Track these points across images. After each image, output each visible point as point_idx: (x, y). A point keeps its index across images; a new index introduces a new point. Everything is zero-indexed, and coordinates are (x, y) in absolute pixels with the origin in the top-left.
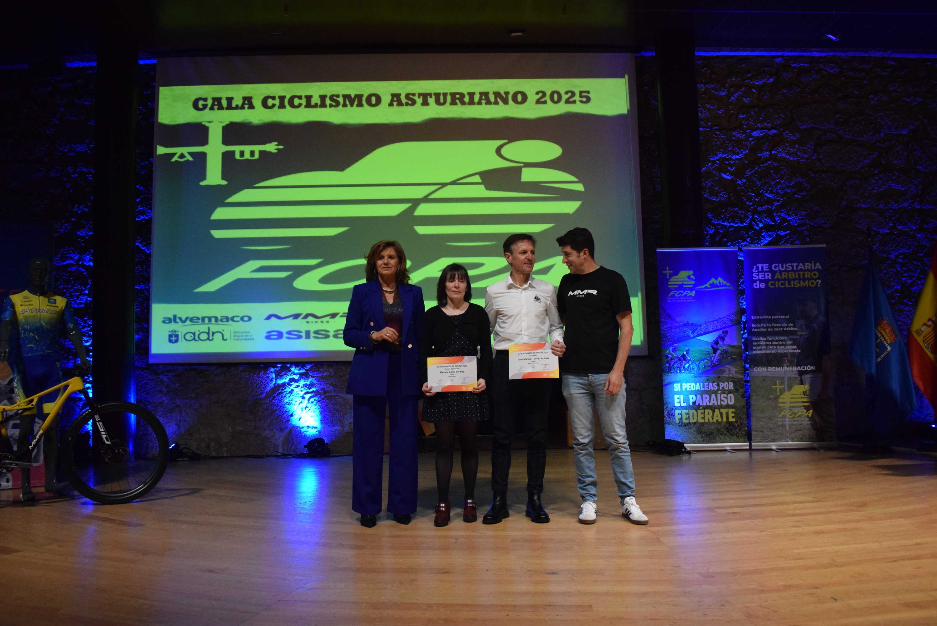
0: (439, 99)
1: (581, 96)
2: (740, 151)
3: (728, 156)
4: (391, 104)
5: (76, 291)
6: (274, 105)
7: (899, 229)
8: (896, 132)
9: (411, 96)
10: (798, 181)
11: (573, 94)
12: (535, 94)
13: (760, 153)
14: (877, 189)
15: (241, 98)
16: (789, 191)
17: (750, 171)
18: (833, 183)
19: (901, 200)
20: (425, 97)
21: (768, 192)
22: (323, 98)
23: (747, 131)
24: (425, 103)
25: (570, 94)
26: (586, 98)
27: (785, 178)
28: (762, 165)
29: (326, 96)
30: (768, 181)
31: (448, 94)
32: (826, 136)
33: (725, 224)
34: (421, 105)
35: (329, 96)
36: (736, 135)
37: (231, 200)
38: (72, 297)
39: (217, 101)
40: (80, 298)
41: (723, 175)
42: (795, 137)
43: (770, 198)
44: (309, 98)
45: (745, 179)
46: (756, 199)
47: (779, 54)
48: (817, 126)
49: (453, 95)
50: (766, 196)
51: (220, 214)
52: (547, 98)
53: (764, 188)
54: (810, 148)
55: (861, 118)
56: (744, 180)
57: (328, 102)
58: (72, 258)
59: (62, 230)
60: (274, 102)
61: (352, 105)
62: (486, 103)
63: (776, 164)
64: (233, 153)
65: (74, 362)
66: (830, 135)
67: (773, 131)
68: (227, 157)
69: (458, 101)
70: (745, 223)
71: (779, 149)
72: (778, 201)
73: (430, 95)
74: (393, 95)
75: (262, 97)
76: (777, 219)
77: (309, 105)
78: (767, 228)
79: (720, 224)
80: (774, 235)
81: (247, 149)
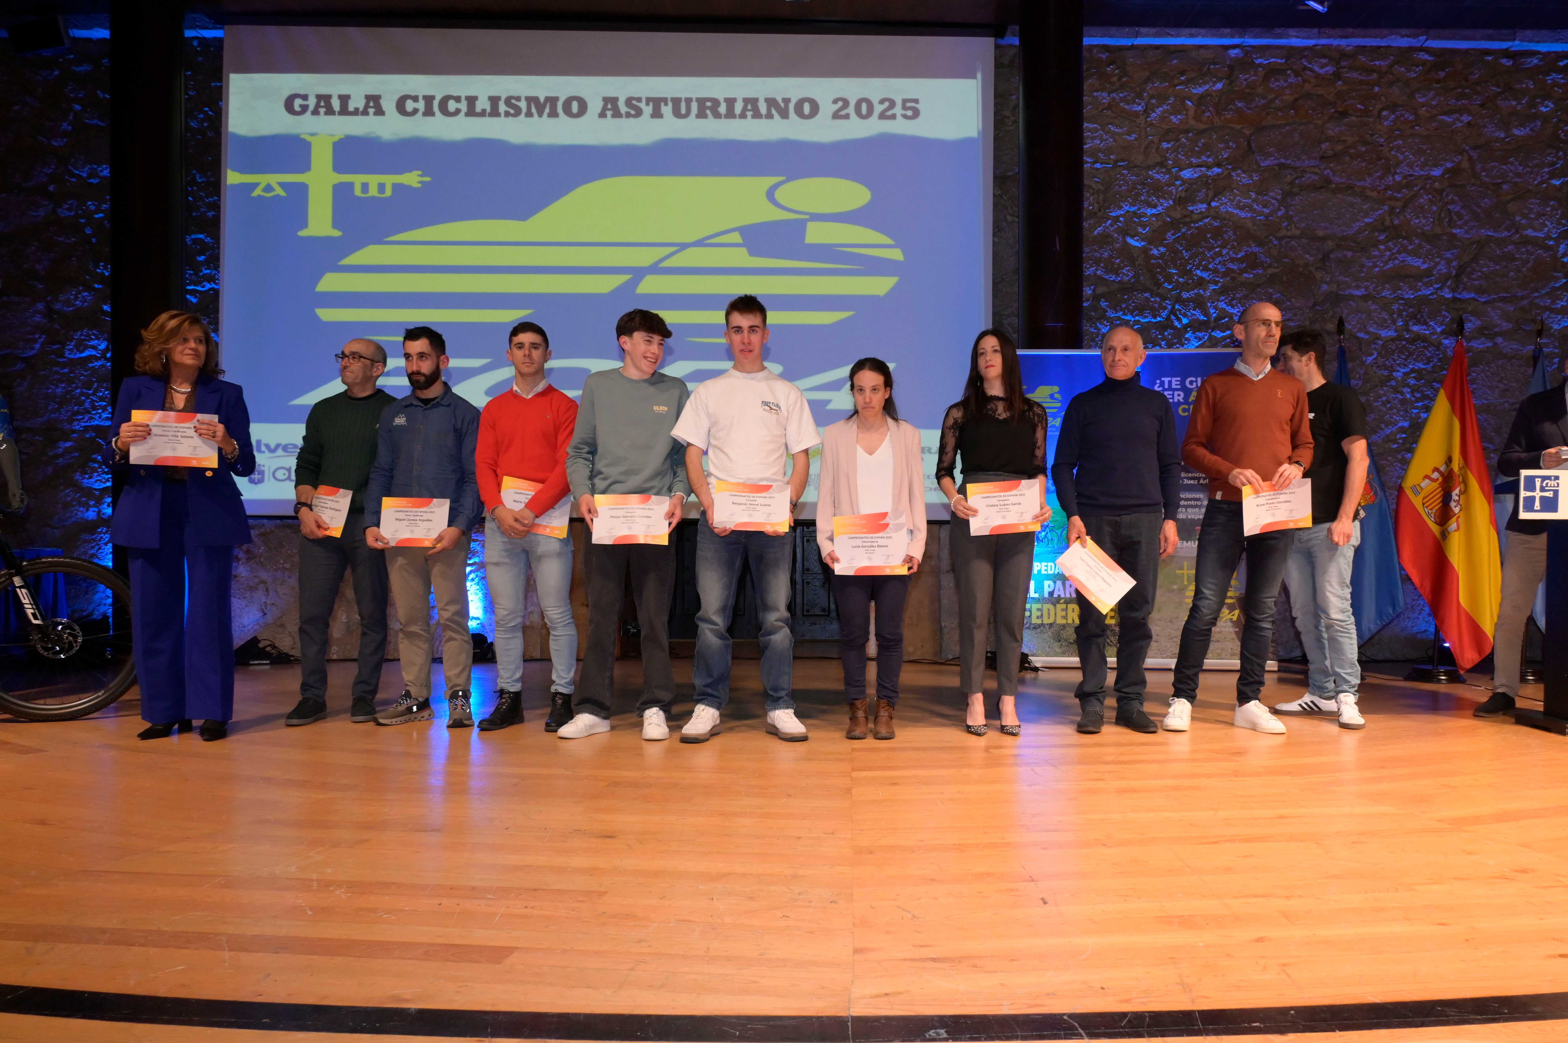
0: (679, 108)
1: (904, 108)
2: (1159, 201)
3: (1139, 209)
4: (602, 115)
5: (102, 399)
6: (415, 111)
7: (1412, 331)
8: (1422, 173)
9: (634, 102)
10: (1250, 250)
11: (892, 104)
12: (831, 101)
13: (1193, 206)
14: (1382, 265)
15: (364, 97)
16: (1235, 267)
17: (1173, 235)
18: (1307, 256)
19: (1420, 284)
20: (657, 103)
21: (1201, 268)
22: (494, 101)
23: (1173, 170)
24: (657, 114)
25: (887, 104)
26: (912, 110)
27: (1229, 247)
28: (1192, 225)
29: (499, 98)
30: (1201, 250)
31: (694, 100)
32: (1304, 179)
33: (1128, 318)
34: (649, 116)
35: (503, 98)
36: (1155, 175)
37: (347, 261)
38: (94, 408)
39: (324, 102)
40: (107, 410)
41: (1130, 240)
42: (1252, 179)
43: (1201, 278)
44: (472, 101)
45: (1164, 247)
46: (1180, 280)
47: (1236, 41)
48: (1289, 162)
49: (701, 101)
50: (1196, 275)
51: (330, 283)
52: (851, 110)
53: (1194, 261)
54: (1276, 199)
55: (1363, 149)
56: (1162, 249)
57: (502, 107)
58: (94, 348)
59: (78, 302)
60: (416, 105)
61: (540, 115)
62: (753, 117)
63: (1216, 224)
64: (351, 185)
65: (96, 510)
66: (1310, 177)
67: (1216, 170)
68: (342, 192)
69: (708, 112)
70: (1160, 316)
71: (1223, 198)
72: (1216, 283)
73: (665, 100)
74: (606, 100)
75: (396, 97)
76: (1212, 311)
77: (471, 112)
78: (1196, 326)
79: (1119, 318)
80: (1206, 338)
81: (373, 180)
